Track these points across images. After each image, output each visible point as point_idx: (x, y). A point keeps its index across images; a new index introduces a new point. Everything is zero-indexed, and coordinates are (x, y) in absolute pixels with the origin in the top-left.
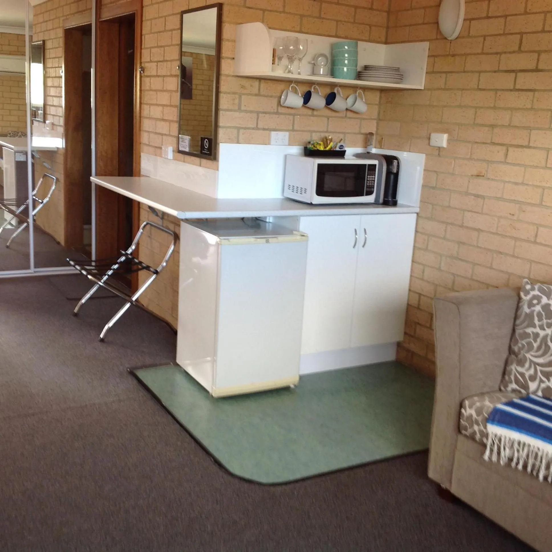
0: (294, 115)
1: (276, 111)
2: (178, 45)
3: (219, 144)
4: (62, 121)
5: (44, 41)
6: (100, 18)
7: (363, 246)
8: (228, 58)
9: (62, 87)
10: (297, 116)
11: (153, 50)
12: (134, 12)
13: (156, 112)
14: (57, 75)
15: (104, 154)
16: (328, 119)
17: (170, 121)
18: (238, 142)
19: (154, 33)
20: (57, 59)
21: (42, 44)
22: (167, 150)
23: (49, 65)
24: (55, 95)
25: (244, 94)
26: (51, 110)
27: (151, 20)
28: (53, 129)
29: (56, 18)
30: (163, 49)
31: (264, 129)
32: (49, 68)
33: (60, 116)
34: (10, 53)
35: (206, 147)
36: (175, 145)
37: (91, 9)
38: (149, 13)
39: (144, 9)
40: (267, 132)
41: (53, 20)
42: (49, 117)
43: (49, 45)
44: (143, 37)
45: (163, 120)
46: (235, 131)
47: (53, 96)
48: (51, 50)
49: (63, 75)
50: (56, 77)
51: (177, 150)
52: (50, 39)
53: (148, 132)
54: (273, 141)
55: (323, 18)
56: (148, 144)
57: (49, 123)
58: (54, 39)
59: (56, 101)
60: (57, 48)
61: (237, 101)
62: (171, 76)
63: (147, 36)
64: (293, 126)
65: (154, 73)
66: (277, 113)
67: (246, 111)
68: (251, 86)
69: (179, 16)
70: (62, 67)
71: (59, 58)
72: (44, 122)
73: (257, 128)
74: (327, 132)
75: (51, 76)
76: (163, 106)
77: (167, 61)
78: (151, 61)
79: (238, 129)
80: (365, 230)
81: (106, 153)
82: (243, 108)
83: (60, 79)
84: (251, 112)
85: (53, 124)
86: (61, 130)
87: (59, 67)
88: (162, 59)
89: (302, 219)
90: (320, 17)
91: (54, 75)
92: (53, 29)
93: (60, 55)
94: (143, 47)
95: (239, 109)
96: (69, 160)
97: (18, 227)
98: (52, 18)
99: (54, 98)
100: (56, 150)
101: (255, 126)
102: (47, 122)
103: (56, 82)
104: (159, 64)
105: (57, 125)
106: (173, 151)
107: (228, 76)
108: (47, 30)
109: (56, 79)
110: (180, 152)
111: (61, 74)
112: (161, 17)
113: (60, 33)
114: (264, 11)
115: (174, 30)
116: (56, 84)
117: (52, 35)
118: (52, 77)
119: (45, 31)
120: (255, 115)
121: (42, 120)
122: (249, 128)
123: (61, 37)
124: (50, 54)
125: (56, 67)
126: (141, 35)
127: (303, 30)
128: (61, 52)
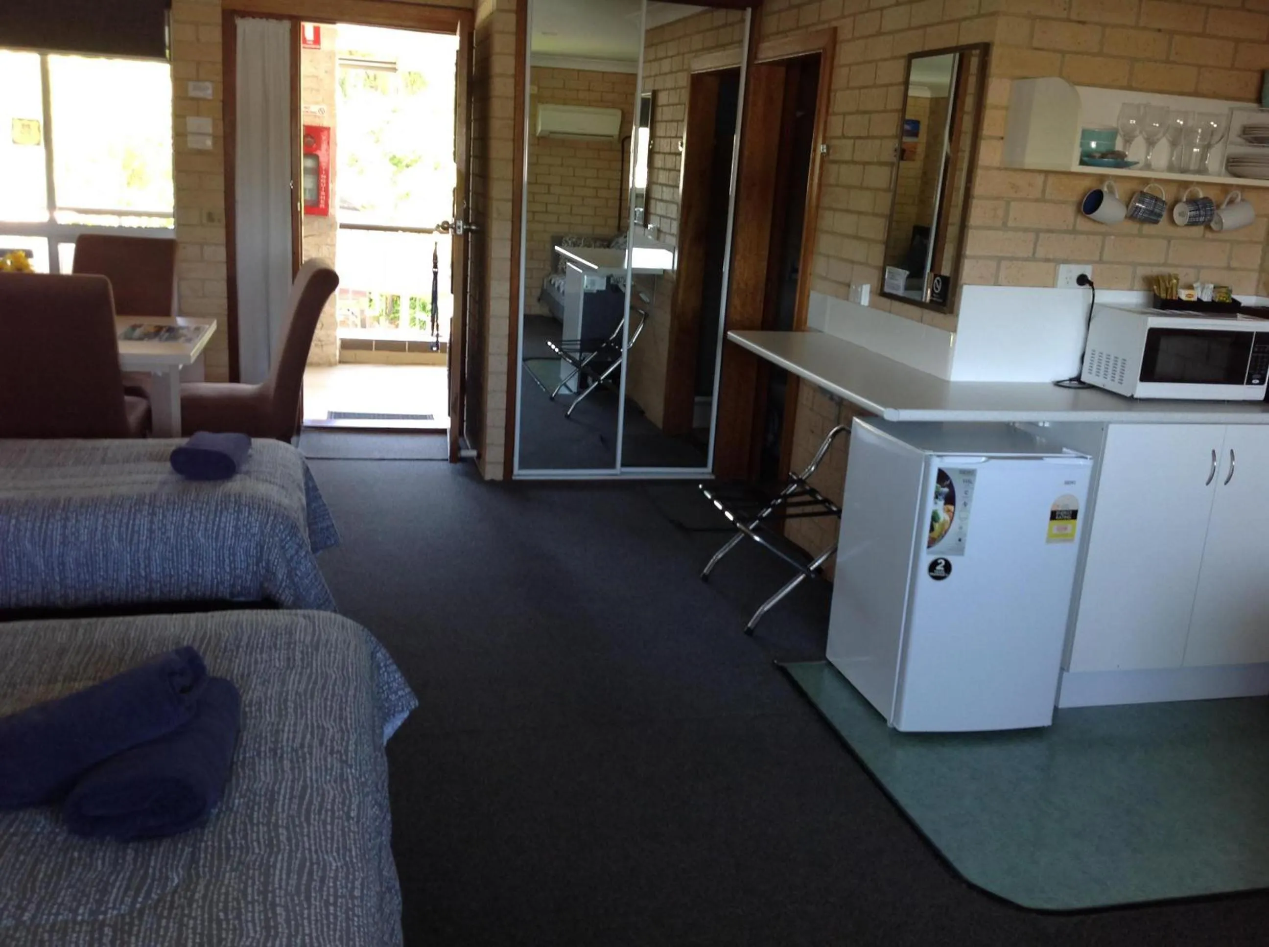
0: (1105, 235)
1: (1071, 228)
2: (897, 111)
3: (961, 287)
4: (675, 228)
5: (655, 93)
6: (756, 58)
7: (1226, 483)
8: (991, 138)
9: (679, 171)
10: (1111, 235)
11: (849, 118)
12: (818, 51)
13: (843, 223)
14: (673, 150)
15: (742, 286)
16: (1169, 242)
17: (870, 241)
18: (996, 284)
19: (853, 88)
20: (675, 124)
21: (650, 97)
22: (859, 290)
23: (660, 131)
24: (667, 183)
25: (1014, 200)
26: (658, 208)
27: (850, 65)
28: (658, 238)
29: (678, 54)
30: (867, 116)
31: (1047, 260)
32: (660, 137)
33: (672, 219)
34: (589, 104)
35: (937, 291)
36: (876, 282)
37: (741, 41)
38: (847, 54)
39: (838, 47)
40: (1052, 265)
41: (672, 57)
42: (652, 218)
43: (663, 98)
44: (832, 94)
45: (856, 237)
46: (993, 264)
47: (662, 185)
48: (665, 108)
49: (682, 150)
50: (670, 153)
51: (879, 291)
52: (664, 90)
53: (828, 256)
54: (1061, 281)
55: (1174, 62)
56: (824, 275)
57: (653, 229)
58: (672, 89)
59: (667, 193)
60: (676, 104)
61: (1000, 213)
62: (881, 164)
63: (839, 94)
64: (1101, 253)
65: (847, 156)
66: (1074, 232)
67: (1016, 229)
68: (1030, 185)
69: (902, 63)
70: (682, 138)
71: (678, 121)
72: (646, 226)
73: (1033, 258)
74: (1165, 264)
75: (661, 151)
76: (860, 213)
77: (874, 138)
78: (844, 137)
79: (1000, 259)
80: (1232, 451)
81: (746, 285)
82: (1011, 223)
83: (678, 157)
84: (1026, 230)
85: (659, 231)
86: (673, 241)
87: (676, 137)
88: (864, 133)
89: (1112, 429)
90: (1167, 61)
91: (667, 150)
92: (671, 72)
93: (680, 118)
94: (830, 110)
95: (1005, 226)
96: (681, 291)
97: (579, 393)
98: (670, 54)
99: (665, 189)
100: (662, 273)
101: (1030, 255)
102: (650, 226)
103: (670, 162)
104: (858, 142)
105: (665, 233)
106: (871, 292)
107: (988, 168)
108: (660, 74)
109: (671, 156)
110: (883, 294)
111: (680, 149)
112: (870, 62)
113: (684, 80)
114: (1063, 53)
115: (891, 85)
116: (669, 165)
117: (669, 82)
118: (664, 154)
119: (656, 76)
120: (1031, 236)
121: (641, 223)
122: (1017, 259)
123: (684, 87)
124: (663, 113)
125: (670, 137)
126: (829, 90)
127: (1134, 84)
128: (683, 112)
